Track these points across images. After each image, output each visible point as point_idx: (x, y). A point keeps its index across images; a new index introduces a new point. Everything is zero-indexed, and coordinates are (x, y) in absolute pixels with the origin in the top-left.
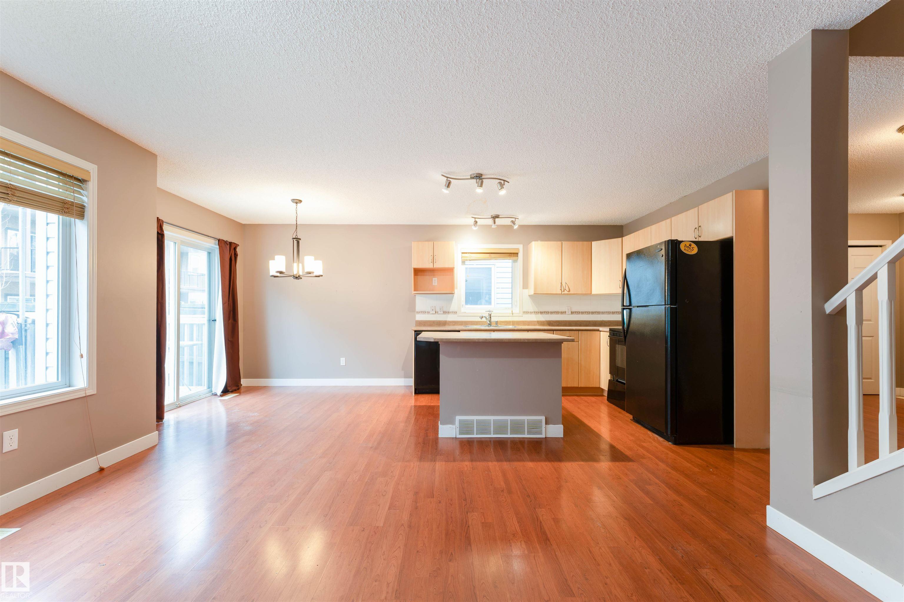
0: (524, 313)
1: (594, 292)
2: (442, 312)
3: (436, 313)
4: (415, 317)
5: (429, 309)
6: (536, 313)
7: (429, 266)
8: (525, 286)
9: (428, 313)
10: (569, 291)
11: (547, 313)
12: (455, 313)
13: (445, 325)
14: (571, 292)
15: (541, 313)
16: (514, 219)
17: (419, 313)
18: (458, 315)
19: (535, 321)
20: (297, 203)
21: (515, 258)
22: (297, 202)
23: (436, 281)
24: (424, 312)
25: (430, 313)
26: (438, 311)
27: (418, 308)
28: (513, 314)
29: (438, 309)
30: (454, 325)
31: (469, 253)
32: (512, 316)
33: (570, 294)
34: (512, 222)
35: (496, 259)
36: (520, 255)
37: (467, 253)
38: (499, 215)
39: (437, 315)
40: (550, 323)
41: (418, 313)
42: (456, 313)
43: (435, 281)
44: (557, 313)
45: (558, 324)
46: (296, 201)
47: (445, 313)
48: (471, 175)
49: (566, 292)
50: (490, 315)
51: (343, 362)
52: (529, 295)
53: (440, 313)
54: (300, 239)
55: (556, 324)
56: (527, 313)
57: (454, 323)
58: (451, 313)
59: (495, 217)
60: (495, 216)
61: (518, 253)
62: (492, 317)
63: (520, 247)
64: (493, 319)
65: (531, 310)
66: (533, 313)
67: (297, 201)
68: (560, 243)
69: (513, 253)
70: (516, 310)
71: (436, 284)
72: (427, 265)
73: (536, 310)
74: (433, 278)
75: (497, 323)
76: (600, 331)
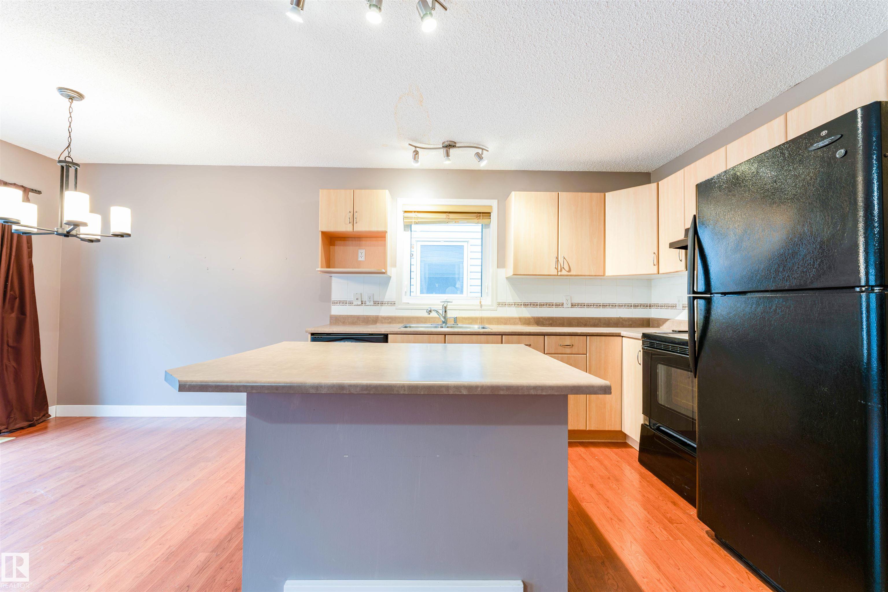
0: (499, 304)
1: (610, 272)
2: (372, 303)
3: (362, 303)
4: (330, 310)
5: (351, 298)
6: (518, 305)
7: (348, 229)
8: (501, 263)
9: (350, 303)
10: (570, 271)
11: (534, 305)
12: (393, 304)
14: (573, 273)
15: (526, 305)
16: (480, 151)
17: (337, 303)
18: (397, 308)
19: (516, 318)
21: (486, 221)
23: (363, 254)
24: (343, 303)
25: (353, 303)
26: (366, 300)
27: (335, 297)
28: (481, 306)
29: (365, 298)
30: (390, 323)
31: (415, 212)
33: (571, 276)
36: (494, 216)
37: (411, 212)
39: (363, 307)
40: (539, 321)
41: (335, 303)
42: (395, 304)
43: (362, 255)
44: (550, 305)
47: (376, 303)
49: (564, 272)
50: (445, 308)
52: (507, 278)
53: (369, 304)
55: (547, 323)
57: (390, 321)
58: (385, 303)
60: (448, 144)
61: (490, 213)
62: (448, 311)
63: (494, 203)
64: (450, 314)
65: (511, 300)
66: (513, 306)
67: (73, 94)
68: (555, 194)
69: (483, 213)
70: (487, 301)
71: (363, 259)
72: (343, 226)
73: (518, 301)
74: (359, 250)
75: (456, 320)
76: (622, 337)
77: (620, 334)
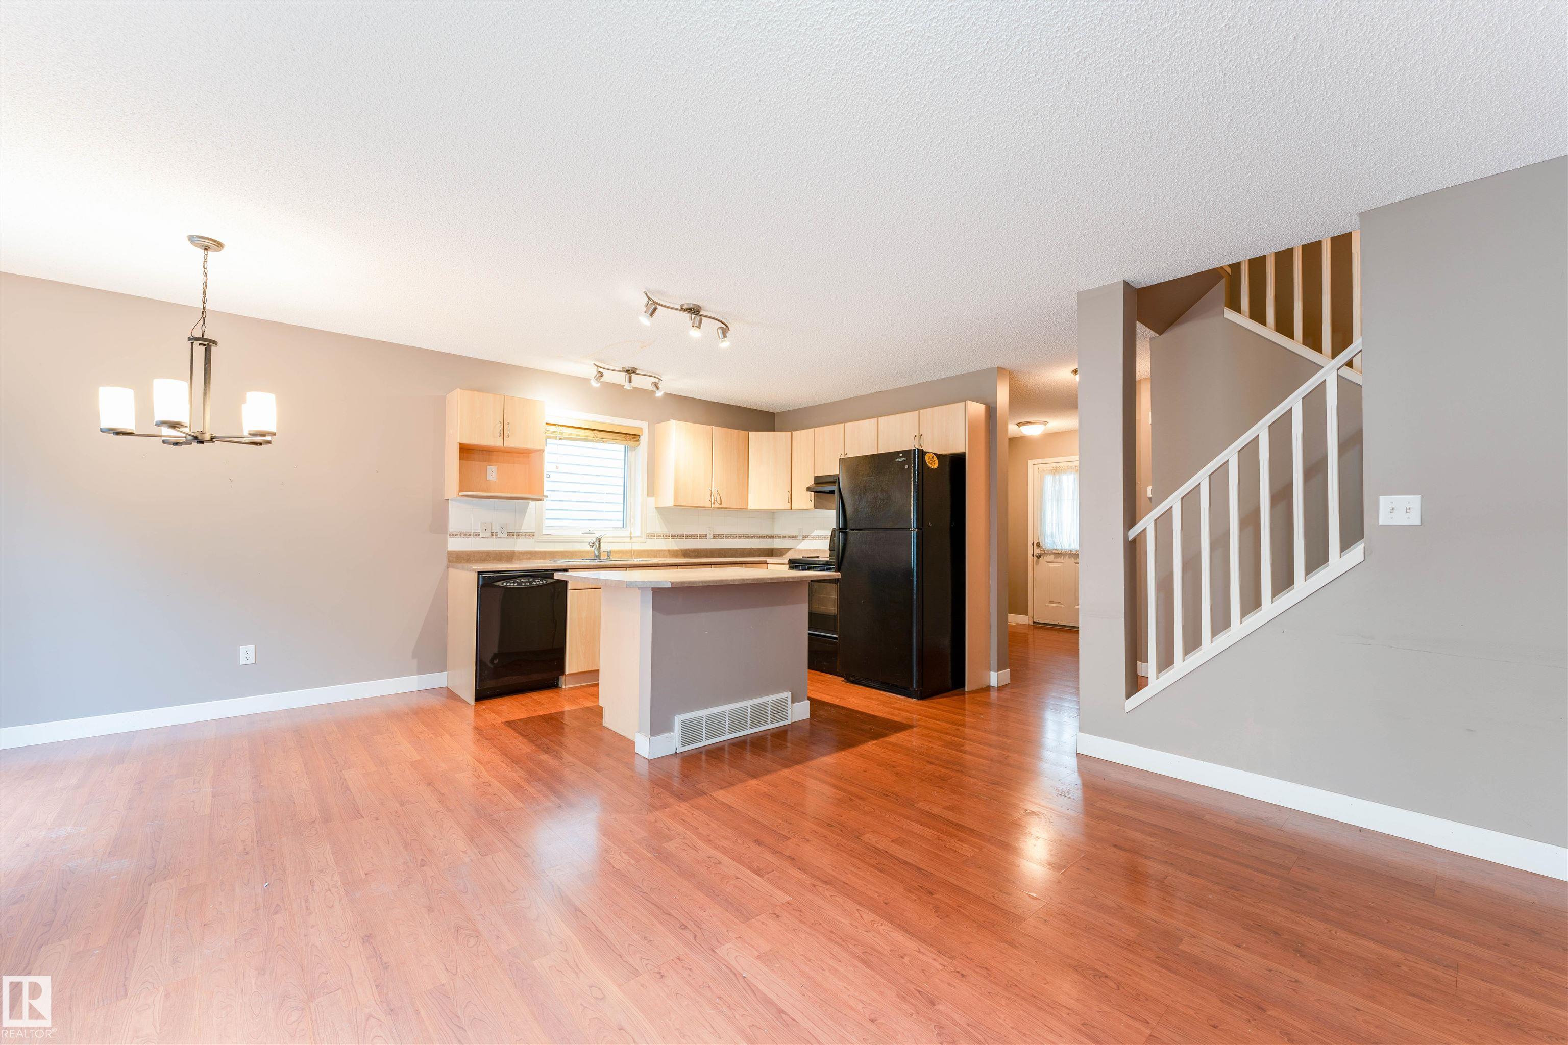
0: (648, 536)
1: (752, 505)
2: (505, 535)
3: (492, 535)
4: (446, 543)
5: (479, 529)
6: (666, 536)
7: (497, 443)
8: (651, 490)
9: (476, 535)
10: (721, 504)
11: (681, 536)
12: (531, 535)
13: (512, 560)
14: (724, 505)
15: (673, 536)
16: (657, 380)
17: (456, 535)
18: (537, 541)
19: (665, 551)
20: (206, 248)
21: (635, 443)
22: (209, 245)
23: (495, 473)
24: (467, 534)
25: (479, 535)
26: (498, 531)
27: (454, 524)
28: (631, 537)
29: (497, 529)
30: (529, 559)
31: (559, 425)
32: (630, 541)
33: (722, 508)
34: (655, 385)
35: (604, 441)
36: (644, 439)
37: (555, 425)
38: (636, 369)
39: (494, 540)
40: (686, 553)
41: (453, 535)
42: (534, 535)
43: (492, 472)
44: (695, 536)
45: (696, 554)
46: (207, 243)
47: (511, 535)
48: (682, 306)
49: (717, 505)
50: (600, 540)
51: (247, 654)
52: (656, 508)
53: (503, 536)
54: (215, 343)
55: (693, 554)
56: (651, 536)
57: (529, 556)
58: (522, 535)
59: (631, 372)
60: (630, 369)
61: (639, 435)
62: (602, 544)
63: (644, 425)
64: (604, 547)
65: (660, 532)
66: (662, 537)
68: (709, 427)
69: (633, 435)
70: (637, 533)
71: (494, 479)
72: (490, 439)
73: (666, 532)
74: (488, 467)
75: (609, 553)
76: (768, 564)
77: (766, 561)
